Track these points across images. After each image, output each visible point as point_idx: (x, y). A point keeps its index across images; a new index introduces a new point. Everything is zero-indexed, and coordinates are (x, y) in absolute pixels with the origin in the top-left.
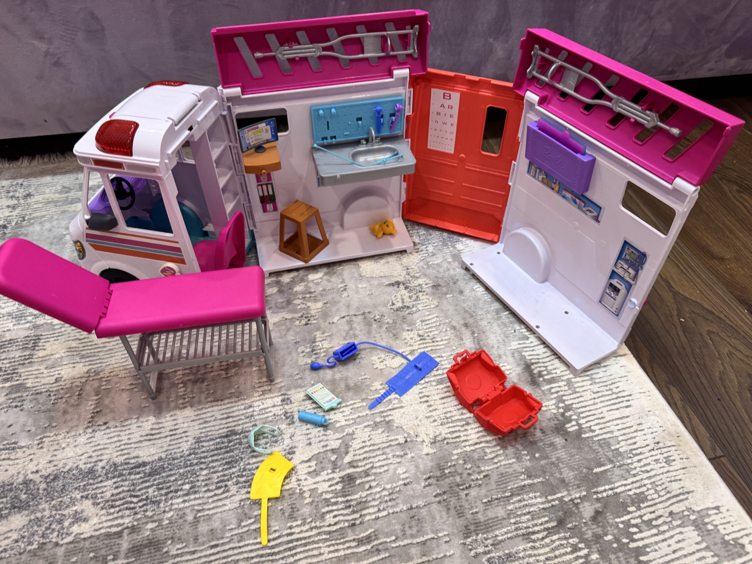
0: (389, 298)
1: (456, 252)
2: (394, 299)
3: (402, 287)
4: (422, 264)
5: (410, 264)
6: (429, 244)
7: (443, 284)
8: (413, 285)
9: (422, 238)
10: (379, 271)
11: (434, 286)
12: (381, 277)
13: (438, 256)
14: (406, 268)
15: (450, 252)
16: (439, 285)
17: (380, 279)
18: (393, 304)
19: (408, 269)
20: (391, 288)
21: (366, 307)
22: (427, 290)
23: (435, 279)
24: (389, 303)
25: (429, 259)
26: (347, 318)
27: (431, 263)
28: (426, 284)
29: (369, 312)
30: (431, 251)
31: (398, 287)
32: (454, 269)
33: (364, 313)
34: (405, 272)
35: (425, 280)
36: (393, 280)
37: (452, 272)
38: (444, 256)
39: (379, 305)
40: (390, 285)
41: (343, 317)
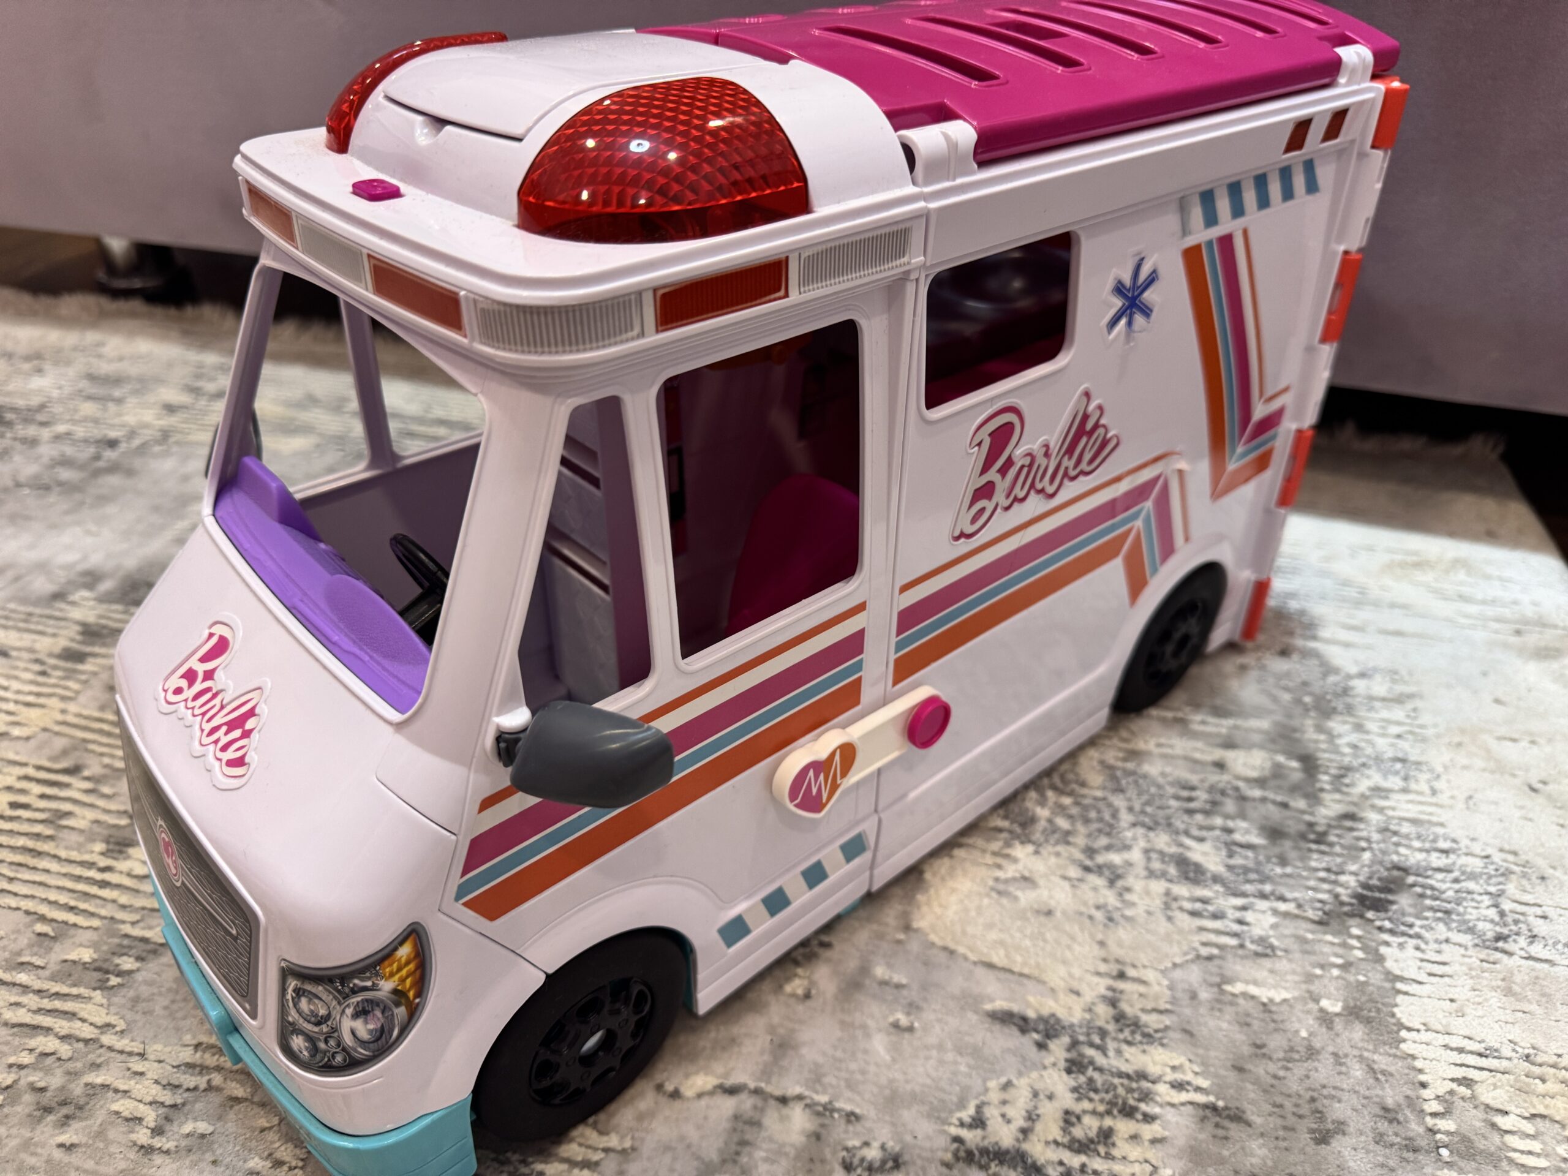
0: (976, 1083)
1: (1376, 978)
2: (994, 1096)
3: (1058, 1049)
4: (1194, 975)
5: (1143, 958)
6: (1263, 896)
7: (1257, 1120)
8: (1112, 1062)
9: (1237, 861)
10: (993, 935)
11: (1214, 1108)
12: (990, 966)
13: (1283, 965)
14: (1114, 968)
15: (1346, 967)
16: (1238, 1117)
17: (980, 971)
18: (979, 1122)
19: (1121, 976)
20: (1008, 1040)
21: (850, 1085)
22: (1170, 1115)
23: (1232, 1076)
24: (962, 1105)
25: (1235, 966)
26: (746, 1103)
27: (1238, 988)
28: (1179, 1086)
29: (852, 1117)
30: (1257, 932)
31: (1041, 1046)
32: (1338, 1059)
33: (828, 1109)
34: (1101, 986)
35: (1178, 1060)
36: (1035, 1004)
37: (1323, 1071)
38: (1310, 978)
39: (915, 1098)
40: (1005, 1018)
41: (732, 1091)
